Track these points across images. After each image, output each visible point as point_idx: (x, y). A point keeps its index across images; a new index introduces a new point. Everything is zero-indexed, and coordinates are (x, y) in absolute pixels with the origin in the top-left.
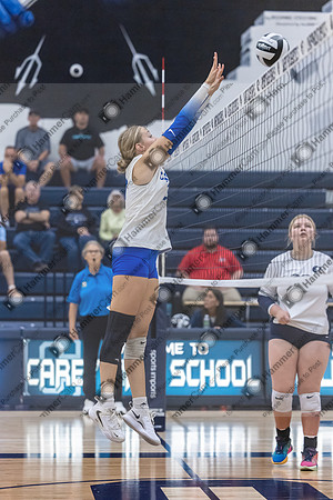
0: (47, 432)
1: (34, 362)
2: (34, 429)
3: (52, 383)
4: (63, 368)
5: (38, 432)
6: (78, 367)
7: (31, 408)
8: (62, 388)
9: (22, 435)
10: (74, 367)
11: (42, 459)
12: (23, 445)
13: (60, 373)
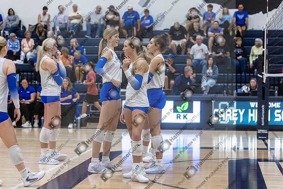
0: (221, 139)
1: (216, 110)
2: (217, 138)
3: (224, 119)
4: (228, 113)
5: (218, 139)
6: (235, 113)
7: (215, 129)
8: (228, 121)
9: (211, 140)
10: (233, 113)
11: (220, 149)
12: (212, 144)
13: (227, 115)
